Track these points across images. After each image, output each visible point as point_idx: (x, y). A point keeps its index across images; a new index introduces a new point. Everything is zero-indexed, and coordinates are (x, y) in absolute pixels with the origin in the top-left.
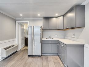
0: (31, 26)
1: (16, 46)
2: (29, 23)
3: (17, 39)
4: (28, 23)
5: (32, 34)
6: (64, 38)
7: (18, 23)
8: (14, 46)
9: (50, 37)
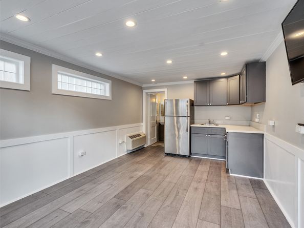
0: (172, 100)
1: (143, 136)
2: (166, 93)
3: (144, 124)
4: (164, 92)
5: (174, 114)
6: (250, 126)
7: (147, 93)
8: (141, 136)
9: (212, 121)
